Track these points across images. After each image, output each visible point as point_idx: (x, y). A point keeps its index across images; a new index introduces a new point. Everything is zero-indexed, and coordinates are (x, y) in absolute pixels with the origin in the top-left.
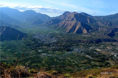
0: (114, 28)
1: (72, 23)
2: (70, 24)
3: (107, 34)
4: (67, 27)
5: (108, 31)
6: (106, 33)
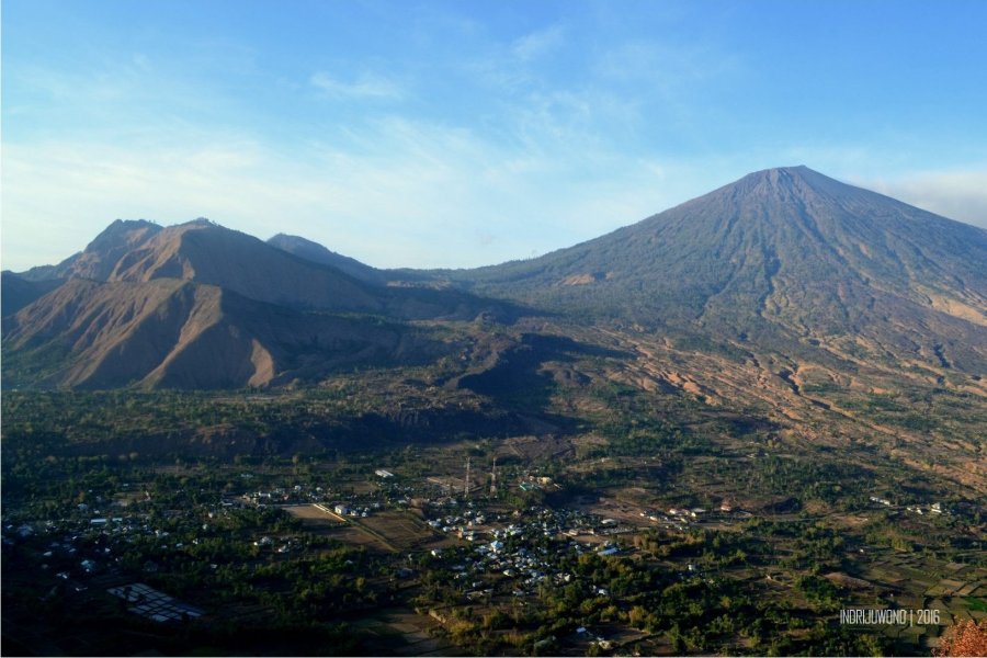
0: (525, 336)
1: (139, 302)
2: (123, 310)
3: (455, 381)
4: (91, 338)
5: (472, 356)
6: (454, 375)
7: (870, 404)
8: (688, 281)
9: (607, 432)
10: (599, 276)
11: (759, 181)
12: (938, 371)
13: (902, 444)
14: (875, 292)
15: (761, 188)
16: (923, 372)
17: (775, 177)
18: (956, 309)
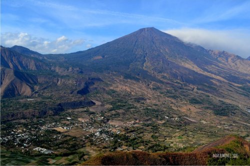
0: (88, 78)
5: (77, 84)
6: (74, 90)
7: (166, 92)
8: (126, 58)
9: (111, 103)
10: (103, 57)
11: (142, 31)
12: (182, 83)
13: (172, 103)
14: (169, 61)
15: (143, 33)
16: (179, 83)
17: (146, 30)
18: (187, 66)
